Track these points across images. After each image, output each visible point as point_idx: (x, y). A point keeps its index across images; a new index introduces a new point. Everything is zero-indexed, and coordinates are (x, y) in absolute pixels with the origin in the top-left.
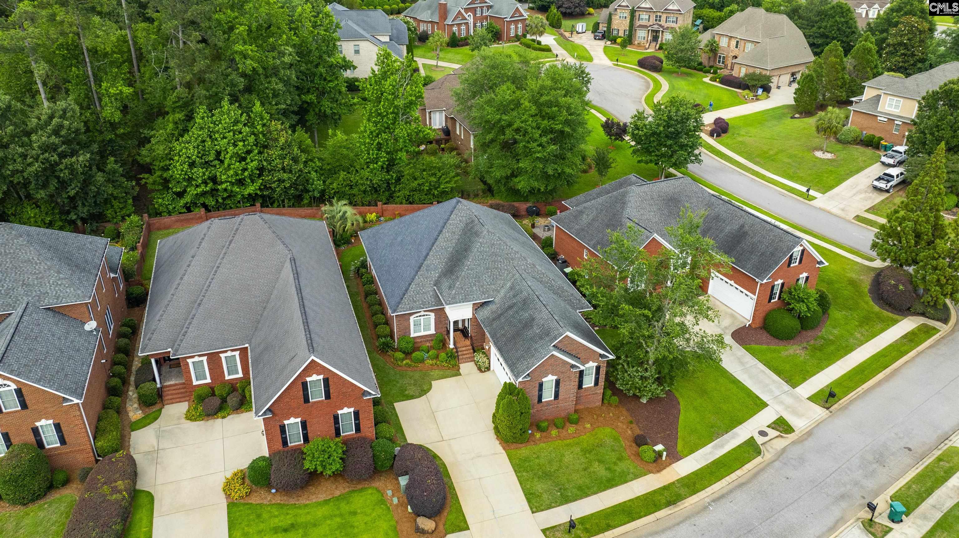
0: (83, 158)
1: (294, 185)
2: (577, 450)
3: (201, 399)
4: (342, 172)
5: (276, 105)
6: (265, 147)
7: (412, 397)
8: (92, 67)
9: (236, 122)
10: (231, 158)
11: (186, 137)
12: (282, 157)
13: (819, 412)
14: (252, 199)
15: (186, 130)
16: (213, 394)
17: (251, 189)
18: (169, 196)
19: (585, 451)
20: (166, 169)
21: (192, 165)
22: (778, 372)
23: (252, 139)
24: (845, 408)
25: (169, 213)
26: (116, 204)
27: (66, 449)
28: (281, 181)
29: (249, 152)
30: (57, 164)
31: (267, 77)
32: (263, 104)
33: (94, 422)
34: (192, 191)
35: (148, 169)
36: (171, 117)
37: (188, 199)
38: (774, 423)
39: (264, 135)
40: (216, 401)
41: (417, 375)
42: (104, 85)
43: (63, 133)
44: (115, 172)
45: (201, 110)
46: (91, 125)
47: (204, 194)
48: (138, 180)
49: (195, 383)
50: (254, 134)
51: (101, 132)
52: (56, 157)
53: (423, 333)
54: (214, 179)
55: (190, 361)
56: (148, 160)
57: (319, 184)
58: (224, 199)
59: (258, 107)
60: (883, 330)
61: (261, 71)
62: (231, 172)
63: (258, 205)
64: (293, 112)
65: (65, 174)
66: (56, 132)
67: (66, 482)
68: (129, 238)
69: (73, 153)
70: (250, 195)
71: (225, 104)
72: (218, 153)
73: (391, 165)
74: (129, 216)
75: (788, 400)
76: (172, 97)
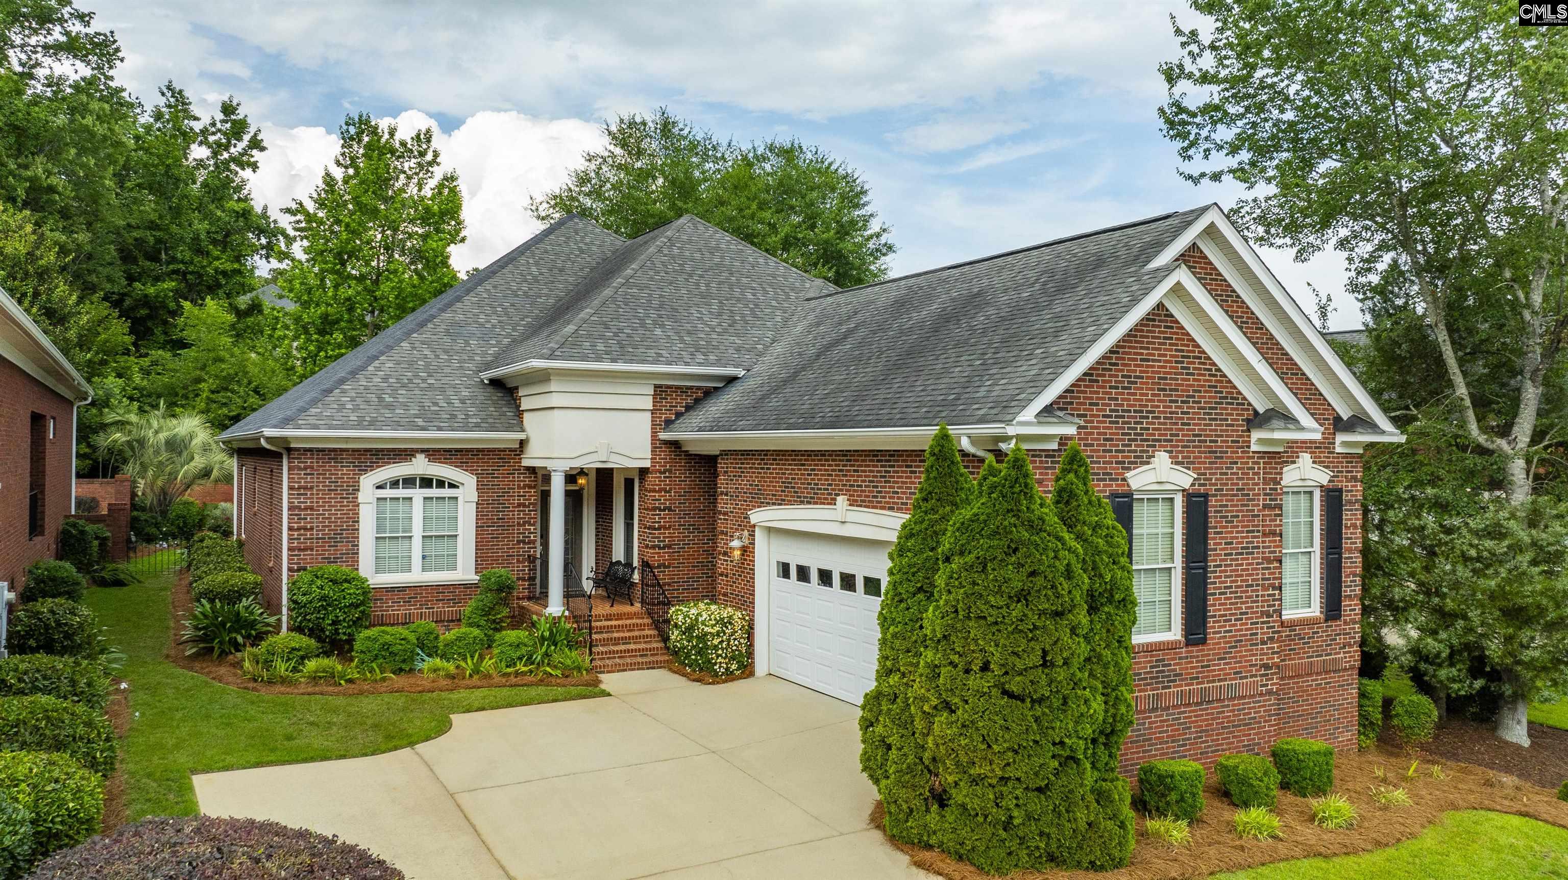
53: (416, 576)
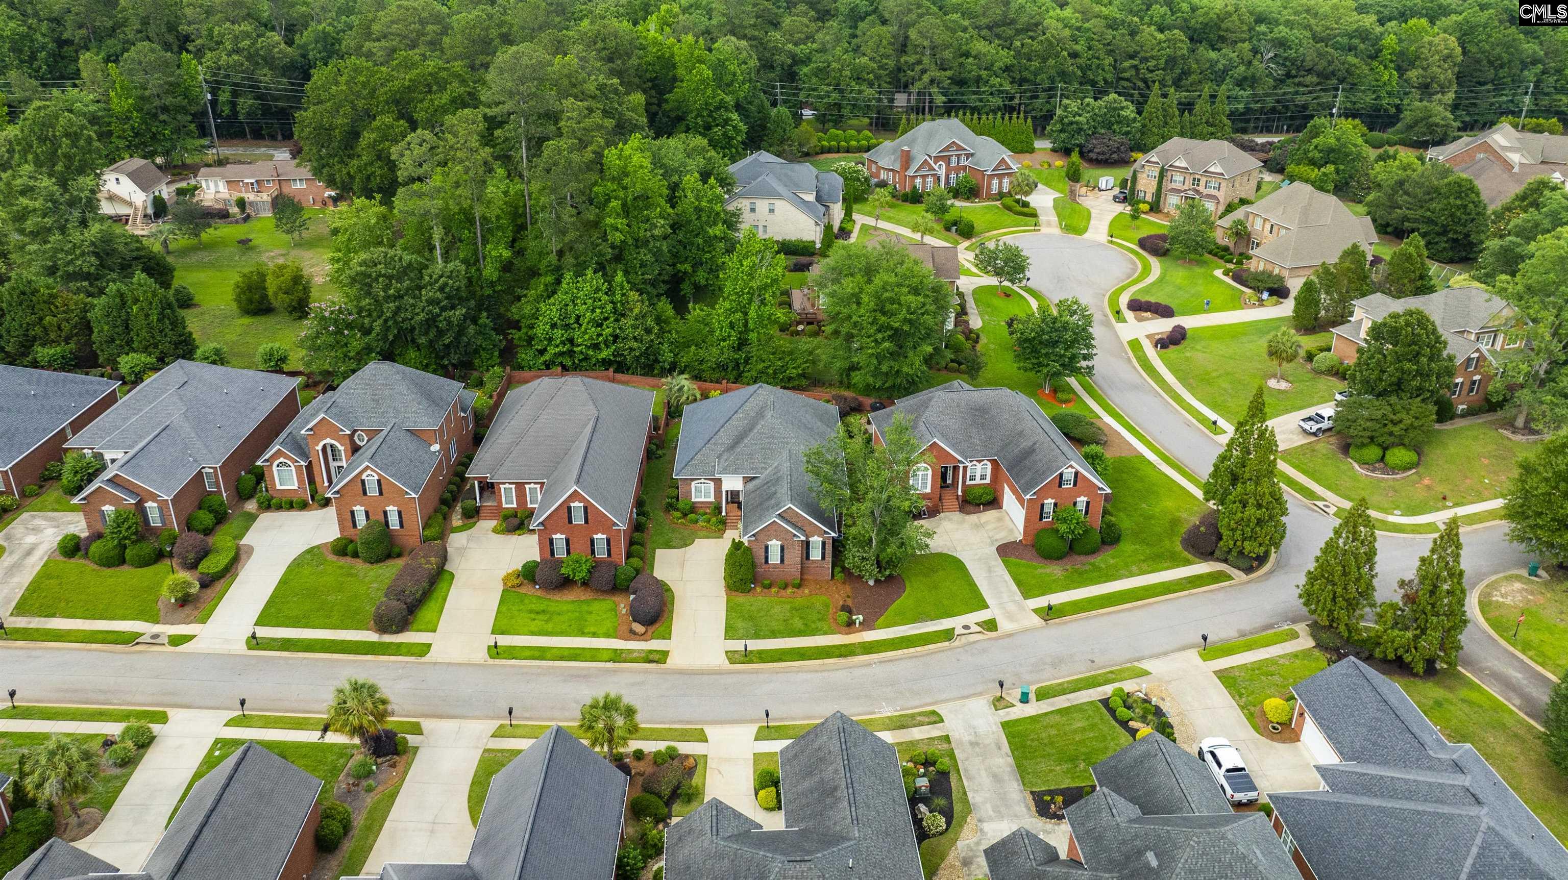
0: (460, 312)
1: (645, 354)
2: (788, 607)
3: (506, 518)
4: (693, 347)
5: (643, 274)
6: (623, 315)
7: (674, 548)
8: (482, 230)
9: (597, 290)
10: (588, 323)
11: (552, 300)
12: (635, 327)
13: (1036, 620)
14: (606, 364)
15: (554, 292)
16: (516, 516)
17: (604, 354)
18: (531, 353)
19: (794, 609)
20: (532, 327)
21: (554, 326)
22: (1019, 584)
23: (609, 307)
24: (1065, 623)
25: (530, 368)
26: (484, 354)
27: (403, 532)
28: (631, 349)
29: (606, 319)
30: (438, 316)
31: (637, 247)
32: (626, 273)
33: (426, 518)
34: (552, 350)
35: (516, 325)
36: (542, 279)
37: (547, 357)
38: (984, 622)
39: (623, 304)
40: (516, 522)
41: (686, 533)
42: (488, 246)
43: (447, 290)
44: (486, 326)
45: (568, 276)
46: (474, 280)
47: (562, 354)
48: (506, 335)
49: (504, 506)
50: (612, 302)
51: (482, 288)
52: (437, 310)
53: (703, 499)
54: (571, 341)
55: (502, 486)
56: (516, 317)
57: (668, 357)
58: (580, 361)
59: (619, 277)
60: (1168, 568)
61: (630, 241)
62: (587, 337)
63: (611, 370)
64: (664, 282)
65: (442, 325)
66: (442, 289)
67: (399, 555)
68: (489, 386)
69: (453, 307)
70: (604, 360)
71: (589, 273)
72: (578, 317)
73: (742, 343)
74: (493, 366)
75: (1011, 607)
76: (545, 262)
